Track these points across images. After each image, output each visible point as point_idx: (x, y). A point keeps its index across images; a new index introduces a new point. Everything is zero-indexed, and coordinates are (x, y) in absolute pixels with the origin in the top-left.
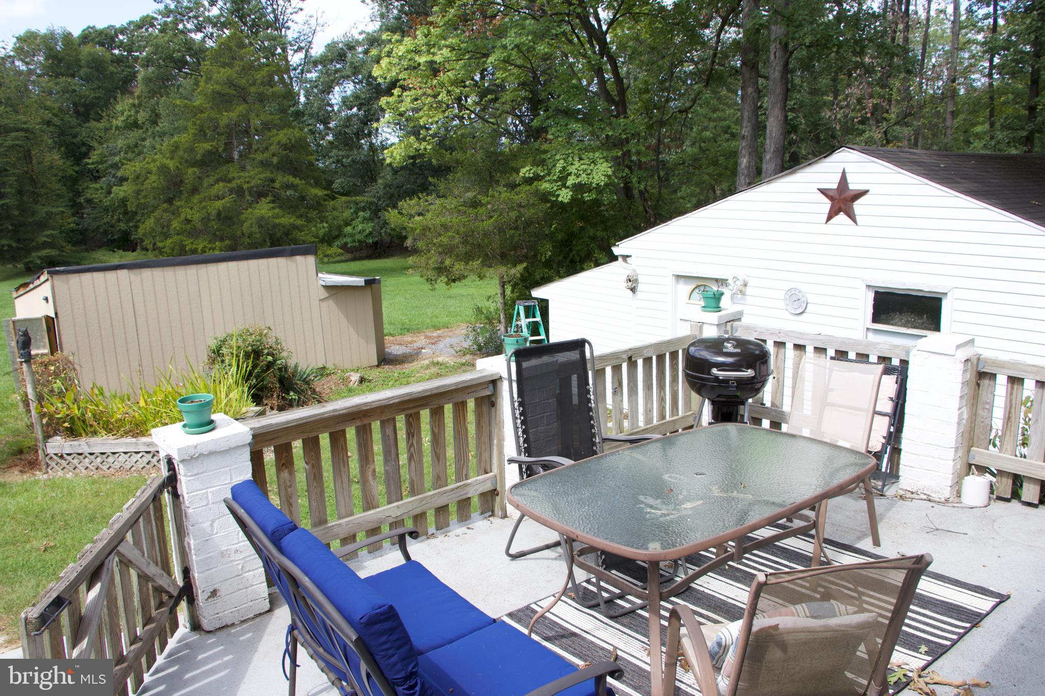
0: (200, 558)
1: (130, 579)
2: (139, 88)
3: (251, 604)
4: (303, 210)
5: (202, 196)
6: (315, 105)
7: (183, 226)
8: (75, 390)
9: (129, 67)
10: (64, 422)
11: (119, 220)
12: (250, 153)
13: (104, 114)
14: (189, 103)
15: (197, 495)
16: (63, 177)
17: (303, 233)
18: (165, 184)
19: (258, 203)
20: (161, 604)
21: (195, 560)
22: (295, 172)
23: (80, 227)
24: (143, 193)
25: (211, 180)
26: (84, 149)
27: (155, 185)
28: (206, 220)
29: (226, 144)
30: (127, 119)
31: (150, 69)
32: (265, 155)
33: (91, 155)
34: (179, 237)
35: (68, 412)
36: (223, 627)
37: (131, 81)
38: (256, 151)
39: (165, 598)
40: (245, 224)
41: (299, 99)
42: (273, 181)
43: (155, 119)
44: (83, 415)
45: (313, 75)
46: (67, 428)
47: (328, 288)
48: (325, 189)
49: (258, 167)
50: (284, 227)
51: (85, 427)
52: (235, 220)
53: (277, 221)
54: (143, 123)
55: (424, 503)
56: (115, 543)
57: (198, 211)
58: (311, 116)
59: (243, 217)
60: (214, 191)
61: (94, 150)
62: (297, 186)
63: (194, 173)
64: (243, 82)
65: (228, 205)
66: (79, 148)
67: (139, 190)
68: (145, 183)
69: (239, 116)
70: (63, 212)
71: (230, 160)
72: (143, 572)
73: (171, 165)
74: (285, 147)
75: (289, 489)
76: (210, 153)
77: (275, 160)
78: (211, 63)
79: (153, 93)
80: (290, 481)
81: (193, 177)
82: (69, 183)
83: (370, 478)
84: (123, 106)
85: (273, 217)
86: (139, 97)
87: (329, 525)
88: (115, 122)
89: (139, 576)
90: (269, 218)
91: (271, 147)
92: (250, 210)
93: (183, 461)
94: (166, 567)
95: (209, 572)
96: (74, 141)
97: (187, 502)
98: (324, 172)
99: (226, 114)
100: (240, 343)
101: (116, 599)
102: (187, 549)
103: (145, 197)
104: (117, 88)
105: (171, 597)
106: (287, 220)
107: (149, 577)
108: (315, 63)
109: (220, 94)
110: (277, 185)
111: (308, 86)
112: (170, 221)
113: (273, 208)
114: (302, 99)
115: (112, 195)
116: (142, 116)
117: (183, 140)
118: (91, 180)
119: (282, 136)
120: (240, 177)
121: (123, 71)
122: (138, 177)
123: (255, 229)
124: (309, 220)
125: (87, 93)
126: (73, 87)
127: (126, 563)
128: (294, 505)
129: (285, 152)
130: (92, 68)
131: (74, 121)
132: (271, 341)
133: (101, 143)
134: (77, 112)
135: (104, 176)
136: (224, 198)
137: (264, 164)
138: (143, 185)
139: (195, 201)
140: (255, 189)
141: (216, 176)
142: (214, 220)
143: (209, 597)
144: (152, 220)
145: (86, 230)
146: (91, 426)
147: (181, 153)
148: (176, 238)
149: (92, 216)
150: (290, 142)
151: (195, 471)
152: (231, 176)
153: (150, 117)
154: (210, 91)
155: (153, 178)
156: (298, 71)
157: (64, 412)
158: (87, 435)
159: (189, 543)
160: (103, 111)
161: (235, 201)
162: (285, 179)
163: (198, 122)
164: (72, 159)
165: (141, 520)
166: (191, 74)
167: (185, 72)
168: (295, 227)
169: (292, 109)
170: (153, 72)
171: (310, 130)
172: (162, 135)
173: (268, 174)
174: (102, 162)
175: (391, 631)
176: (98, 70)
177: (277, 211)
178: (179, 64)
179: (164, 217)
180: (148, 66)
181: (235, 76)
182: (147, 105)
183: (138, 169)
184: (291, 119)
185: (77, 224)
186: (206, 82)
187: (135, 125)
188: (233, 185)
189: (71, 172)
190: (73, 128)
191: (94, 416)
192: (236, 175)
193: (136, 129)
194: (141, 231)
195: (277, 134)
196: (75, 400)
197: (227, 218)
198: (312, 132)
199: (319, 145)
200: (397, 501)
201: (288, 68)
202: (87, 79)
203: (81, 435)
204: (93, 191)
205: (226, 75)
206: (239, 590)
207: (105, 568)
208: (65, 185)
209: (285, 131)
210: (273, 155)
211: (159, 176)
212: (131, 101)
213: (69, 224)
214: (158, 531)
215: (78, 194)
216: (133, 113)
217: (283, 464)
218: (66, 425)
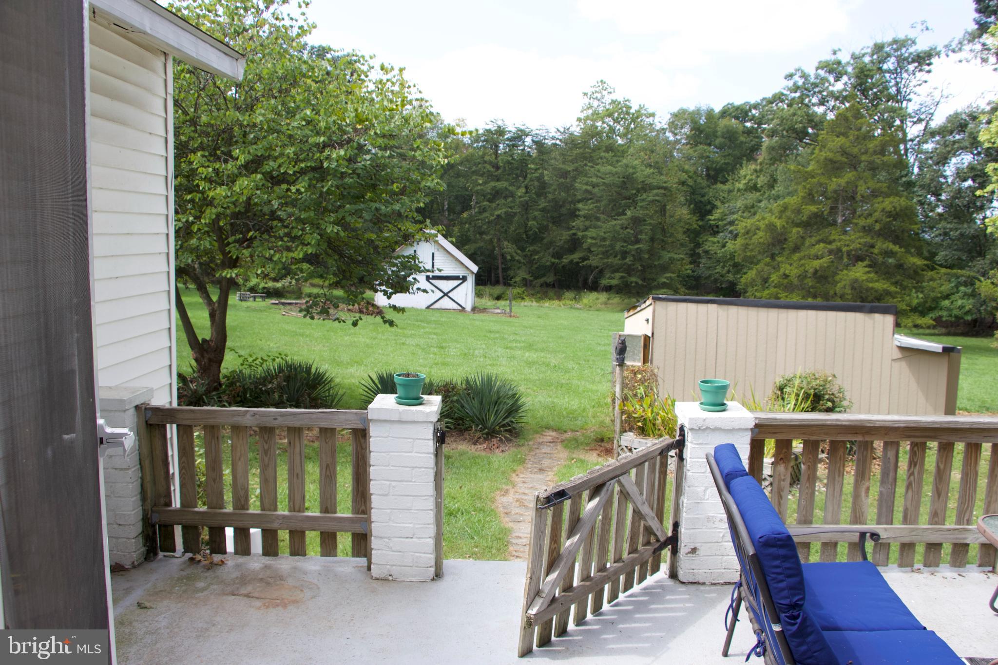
0: (689, 516)
1: (626, 510)
2: (762, 156)
3: (724, 571)
4: (898, 277)
5: (802, 254)
6: (928, 176)
7: (781, 280)
8: (652, 397)
9: (757, 137)
10: (639, 422)
11: (729, 272)
12: (853, 218)
13: (730, 178)
14: (802, 168)
15: (698, 462)
16: (688, 230)
17: (895, 300)
18: (770, 240)
19: (854, 266)
20: (648, 543)
21: (684, 517)
22: (897, 240)
23: (695, 274)
24: (750, 247)
25: (813, 240)
26: (708, 207)
27: (761, 240)
28: (802, 277)
29: (832, 208)
30: (748, 183)
31: (776, 139)
32: (868, 221)
33: (714, 212)
34: (775, 290)
35: (643, 414)
36: (695, 583)
37: (757, 149)
38: (859, 216)
39: (653, 539)
40: (839, 285)
41: (913, 170)
42: (873, 246)
43: (772, 183)
44: (655, 419)
45: (929, 146)
46: (640, 427)
47: (902, 349)
48: (926, 259)
49: (859, 232)
50: (876, 291)
51: (654, 429)
52: (830, 279)
53: (871, 285)
54: (762, 187)
55: (914, 533)
56: (618, 473)
57: (796, 268)
58: (922, 187)
59: (837, 278)
60: (813, 251)
61: (717, 208)
62: (896, 253)
63: (798, 233)
64: (855, 150)
65: (825, 265)
66: (705, 206)
67: (747, 244)
68: (753, 238)
69: (848, 183)
70: (683, 259)
71: (834, 223)
72: (637, 507)
73: (778, 224)
74: (889, 214)
75: (782, 483)
76: (815, 215)
77: (877, 227)
78: (828, 133)
79: (774, 161)
80: (785, 476)
81: (796, 236)
82: (692, 235)
83: (863, 494)
84: (747, 171)
85: (867, 281)
86: (761, 164)
87: (813, 526)
88: (737, 185)
89: (634, 511)
90: (863, 280)
91: (875, 214)
92: (845, 272)
93: (691, 429)
94: (660, 515)
95: (694, 530)
96: (702, 199)
97: (688, 466)
98: (929, 244)
99: (834, 180)
100: (804, 384)
101: (610, 519)
102: (681, 507)
103: (752, 250)
104: (744, 156)
105: (658, 540)
106: (881, 285)
107: (642, 514)
108: (933, 134)
109: (832, 161)
110: (876, 251)
111: (923, 157)
112: (770, 274)
113: (869, 272)
114: (916, 170)
115: (726, 248)
116: (762, 180)
117: (792, 202)
118: (711, 234)
119: (888, 203)
120: (840, 240)
121: (752, 141)
122: (747, 233)
123: (848, 291)
124: (903, 288)
125: (719, 159)
126: (708, 154)
127: (625, 495)
128: (783, 498)
129: (888, 220)
130: (726, 138)
131: (705, 183)
132: (835, 390)
133: (723, 203)
134: (708, 175)
135: (722, 232)
136: (822, 258)
137: (867, 230)
138: (751, 239)
139: (795, 258)
140: (853, 253)
141: (818, 238)
142: (810, 277)
143: (689, 553)
144: (754, 272)
145: (699, 277)
146: (659, 429)
147: (788, 213)
148: (773, 290)
149: (706, 265)
150: (895, 210)
151: (700, 441)
152: (832, 238)
153: (769, 181)
154: (822, 158)
155: (761, 234)
156: (914, 143)
157: (640, 413)
158: (654, 436)
159: (683, 502)
160: (729, 175)
161: (832, 262)
162: (885, 246)
163: (808, 186)
164: (698, 215)
165: (647, 464)
166: (811, 144)
167: (805, 143)
168: (888, 293)
169: (904, 179)
170: (776, 142)
171: (919, 201)
172: (777, 198)
173: (868, 239)
174: (722, 220)
175: (785, 558)
176: (730, 141)
177: (872, 275)
178: (800, 135)
179: (765, 270)
180: (772, 136)
181: (848, 144)
182: (767, 171)
183: (748, 225)
184: (902, 189)
185: (693, 271)
186: (821, 151)
187: (755, 188)
188: (833, 246)
189: (695, 226)
190: (703, 189)
191: (663, 422)
192: (837, 237)
193: (754, 192)
194: (743, 280)
195: (883, 202)
196: (650, 405)
197: (823, 277)
198: (921, 203)
199: (927, 216)
200: (887, 524)
201: (904, 141)
202: (720, 147)
203: (649, 436)
204: (711, 244)
205: (840, 144)
206: (716, 555)
207: (605, 489)
208: (689, 237)
209: (891, 199)
210: (876, 221)
211: (767, 232)
212: (753, 167)
213: (687, 270)
214: (659, 483)
215: (698, 245)
216: (754, 177)
217: (781, 459)
218: (640, 424)
